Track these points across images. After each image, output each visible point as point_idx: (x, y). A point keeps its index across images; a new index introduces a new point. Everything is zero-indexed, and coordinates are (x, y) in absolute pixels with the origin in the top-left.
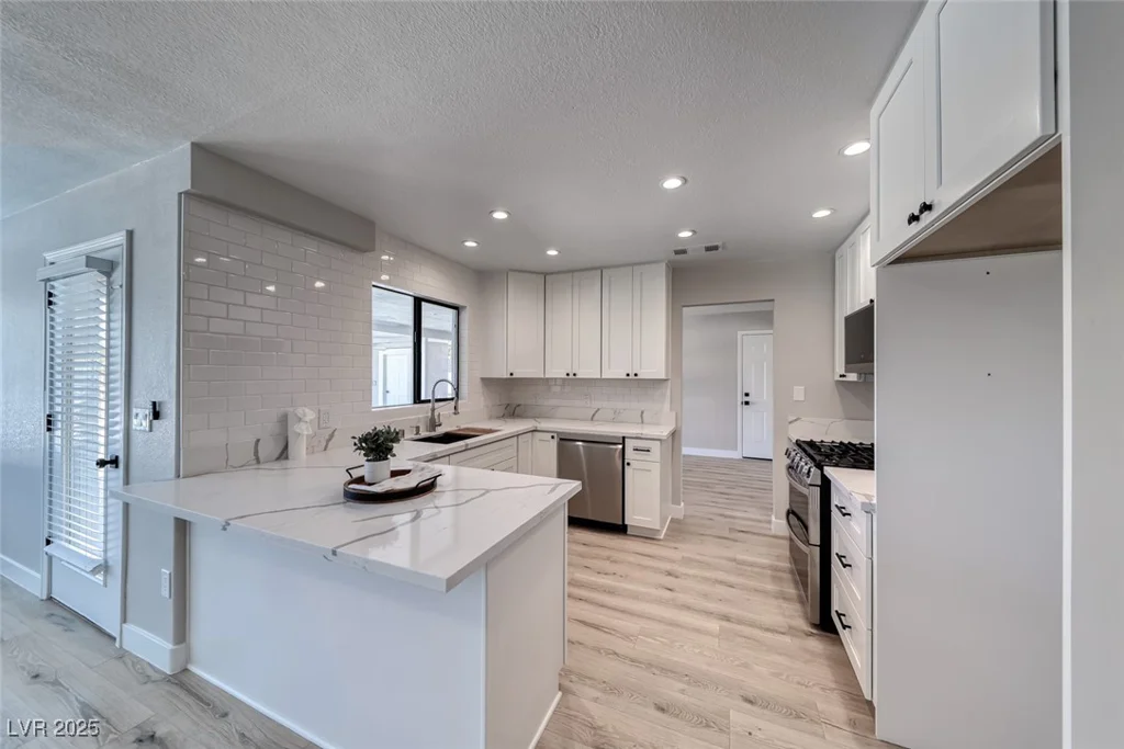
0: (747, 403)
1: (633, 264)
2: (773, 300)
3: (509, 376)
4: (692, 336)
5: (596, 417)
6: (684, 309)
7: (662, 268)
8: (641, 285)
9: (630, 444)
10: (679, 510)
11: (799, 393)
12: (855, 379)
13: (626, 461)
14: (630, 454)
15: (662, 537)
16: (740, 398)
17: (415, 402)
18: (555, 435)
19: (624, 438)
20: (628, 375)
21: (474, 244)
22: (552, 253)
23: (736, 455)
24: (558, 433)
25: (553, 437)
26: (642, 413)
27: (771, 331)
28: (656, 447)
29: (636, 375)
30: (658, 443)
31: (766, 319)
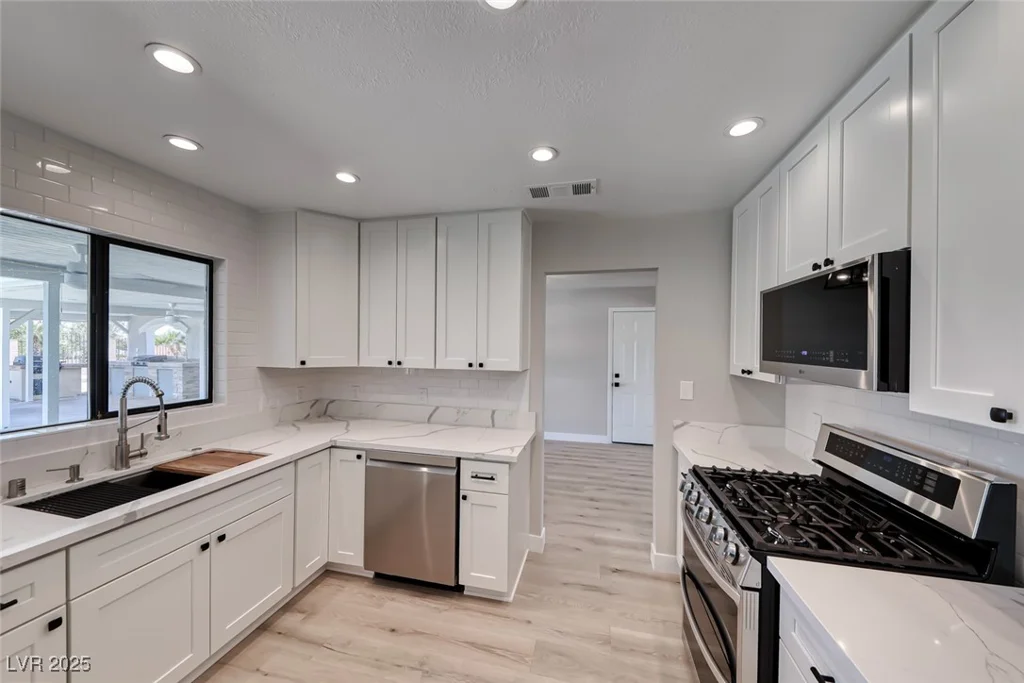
0: (617, 385)
1: (479, 211)
2: (656, 269)
3: (299, 366)
4: (557, 313)
5: (433, 419)
6: (548, 276)
7: (516, 219)
8: (489, 241)
9: (467, 469)
10: (538, 541)
11: (686, 390)
12: (773, 381)
13: (462, 493)
14: (466, 483)
15: (511, 599)
16: (610, 379)
17: (94, 416)
18: (363, 454)
19: (459, 460)
20: (470, 365)
21: (190, 146)
22: (346, 177)
23: (605, 440)
24: (366, 451)
25: (359, 457)
26: (494, 412)
27: (653, 309)
28: (502, 473)
29: (481, 365)
30: (507, 465)
31: (647, 296)
